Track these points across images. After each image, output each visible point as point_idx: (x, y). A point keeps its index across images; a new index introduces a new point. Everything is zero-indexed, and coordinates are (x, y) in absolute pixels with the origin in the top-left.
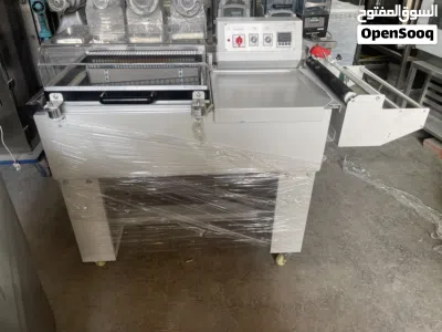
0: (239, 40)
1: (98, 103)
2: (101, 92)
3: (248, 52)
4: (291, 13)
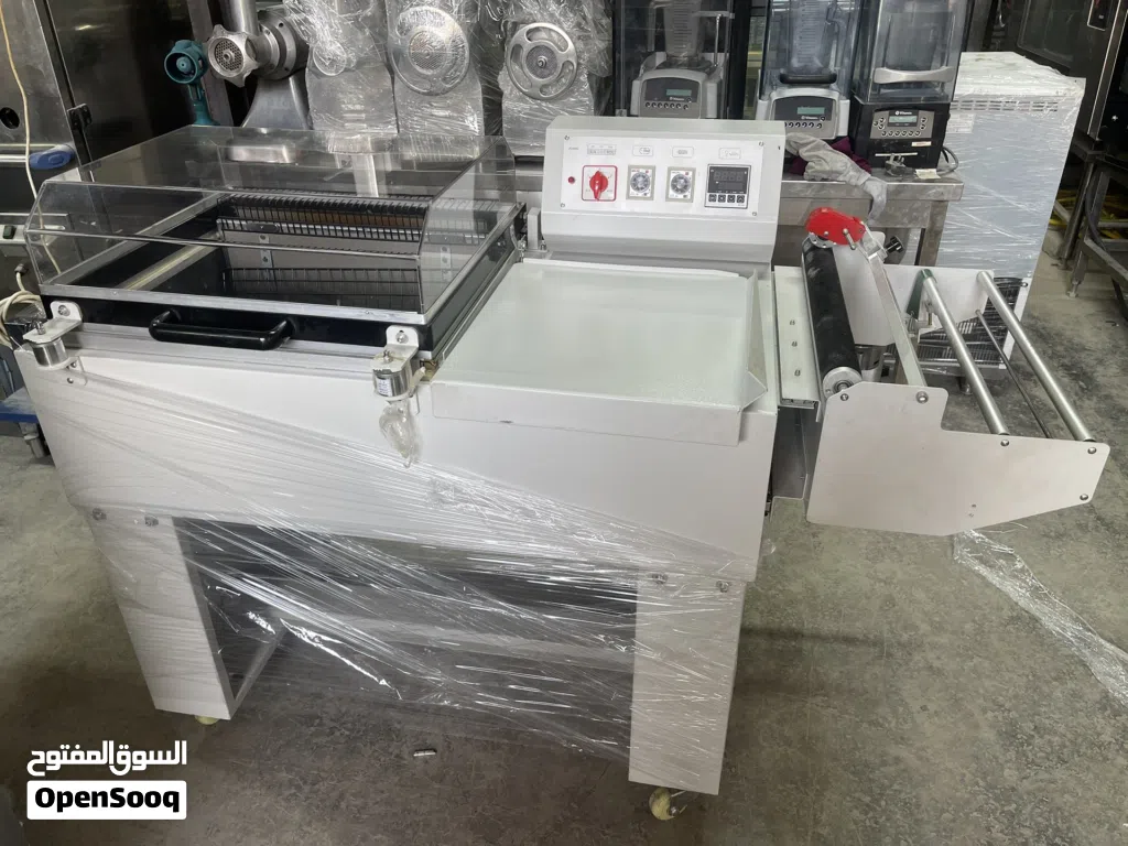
0: (599, 182)
3: (621, 215)
4: (835, 96)
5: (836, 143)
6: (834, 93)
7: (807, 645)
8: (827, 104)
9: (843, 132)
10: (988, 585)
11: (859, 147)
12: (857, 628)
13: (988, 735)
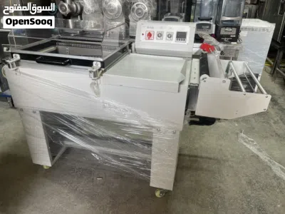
1: (35, 62)
2: (39, 56)
4: (212, 23)
5: (211, 35)
6: (211, 22)
7: (199, 159)
8: (210, 25)
9: (214, 33)
10: (247, 148)
11: (217, 36)
12: (212, 156)
13: (244, 182)
